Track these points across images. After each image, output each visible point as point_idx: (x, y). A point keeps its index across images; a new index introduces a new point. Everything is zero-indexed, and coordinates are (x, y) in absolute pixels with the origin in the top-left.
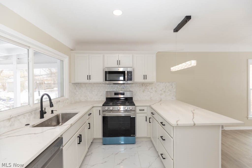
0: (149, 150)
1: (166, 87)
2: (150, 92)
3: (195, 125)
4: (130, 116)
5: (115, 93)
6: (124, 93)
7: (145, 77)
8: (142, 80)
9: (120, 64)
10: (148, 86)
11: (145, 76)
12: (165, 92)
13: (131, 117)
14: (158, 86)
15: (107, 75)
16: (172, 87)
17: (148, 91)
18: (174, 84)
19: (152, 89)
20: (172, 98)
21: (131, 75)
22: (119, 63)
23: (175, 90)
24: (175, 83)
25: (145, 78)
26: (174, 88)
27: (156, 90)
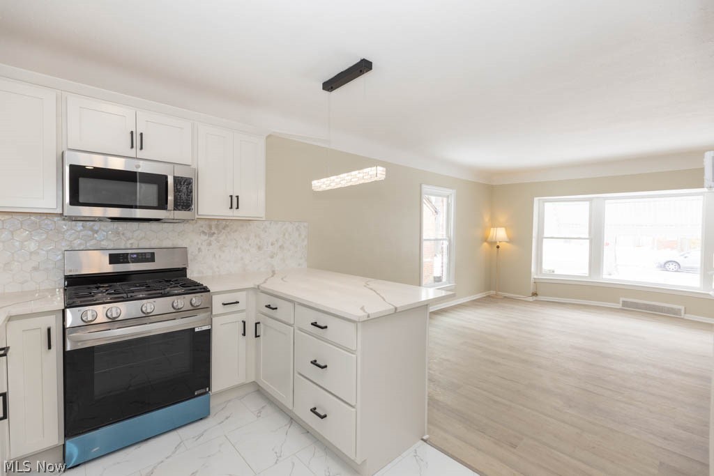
0: (258, 417)
1: (284, 235)
2: (241, 248)
3: (398, 311)
4: (194, 328)
5: (111, 256)
6: (153, 254)
7: (234, 202)
8: (223, 211)
9: (141, 148)
10: (236, 231)
11: (236, 198)
12: (281, 247)
13: (197, 330)
14: (266, 232)
15: (83, 182)
16: (300, 235)
17: (236, 247)
18: (304, 226)
19: (248, 239)
20: (299, 265)
21: (190, 192)
22: (136, 140)
23: (305, 243)
24: (306, 224)
25: (235, 205)
26: (303, 237)
27: (260, 242)
